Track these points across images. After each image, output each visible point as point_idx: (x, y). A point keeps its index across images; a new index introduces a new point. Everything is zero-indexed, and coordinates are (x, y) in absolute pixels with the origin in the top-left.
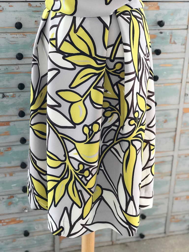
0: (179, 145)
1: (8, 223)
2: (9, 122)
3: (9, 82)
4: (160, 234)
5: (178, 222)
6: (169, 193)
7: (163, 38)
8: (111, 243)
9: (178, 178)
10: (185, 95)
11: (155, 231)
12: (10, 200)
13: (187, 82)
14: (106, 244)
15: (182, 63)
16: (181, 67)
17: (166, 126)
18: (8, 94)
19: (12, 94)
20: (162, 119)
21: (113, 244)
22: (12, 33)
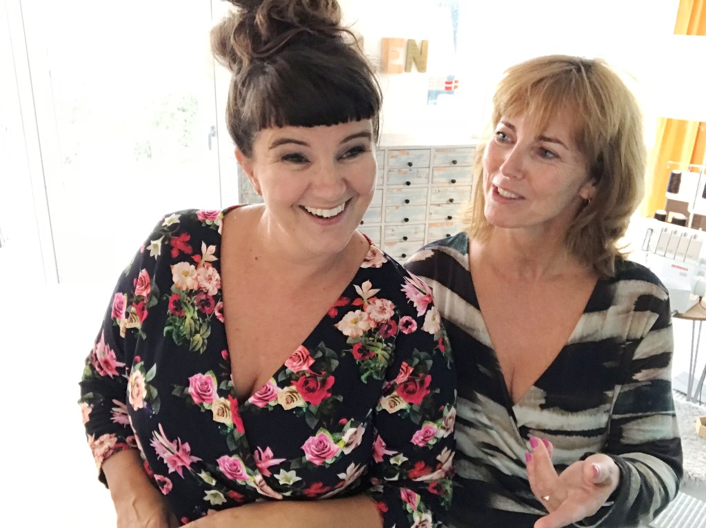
7: (412, 174)
10: (430, 214)
13: (431, 205)
15: (427, 190)
16: (426, 194)
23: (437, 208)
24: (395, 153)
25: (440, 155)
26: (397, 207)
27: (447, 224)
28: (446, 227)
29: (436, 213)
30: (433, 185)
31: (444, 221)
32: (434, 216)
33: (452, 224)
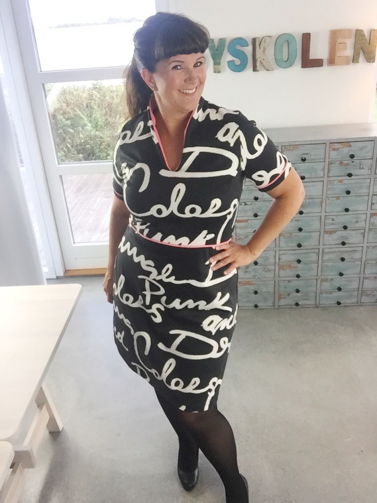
0: (368, 240)
1: (245, 284)
2: (248, 220)
4: (354, 303)
5: (368, 295)
6: (360, 273)
7: (354, 165)
8: (315, 306)
9: (368, 263)
10: (372, 204)
11: (349, 301)
12: (246, 270)
13: (373, 195)
14: (311, 306)
15: (369, 181)
16: (368, 185)
17: (357, 225)
18: (248, 203)
19: (250, 203)
20: (354, 220)
21: (317, 307)
24: (337, 146)
26: (338, 198)
32: (376, 207)
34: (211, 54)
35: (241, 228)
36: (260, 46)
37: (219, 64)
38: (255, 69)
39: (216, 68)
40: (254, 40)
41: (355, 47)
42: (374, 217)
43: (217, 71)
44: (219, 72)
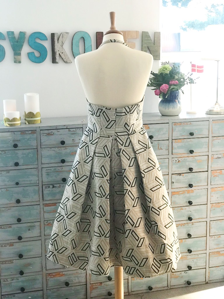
1: (54, 276)
3: (56, 178)
4: (164, 287)
13: (172, 174)
18: (56, 185)
19: (58, 185)
21: (129, 295)
22: (58, 147)
23: (178, 177)
25: (178, 128)
27: (189, 192)
28: (187, 195)
29: (178, 181)
30: (173, 156)
31: (186, 189)
32: (176, 185)
33: (193, 191)
34: (11, 45)
35: (49, 212)
36: (58, 40)
37: (19, 54)
38: (54, 61)
39: (16, 58)
40: (53, 35)
41: (142, 46)
42: (175, 195)
43: (17, 61)
44: (20, 62)
